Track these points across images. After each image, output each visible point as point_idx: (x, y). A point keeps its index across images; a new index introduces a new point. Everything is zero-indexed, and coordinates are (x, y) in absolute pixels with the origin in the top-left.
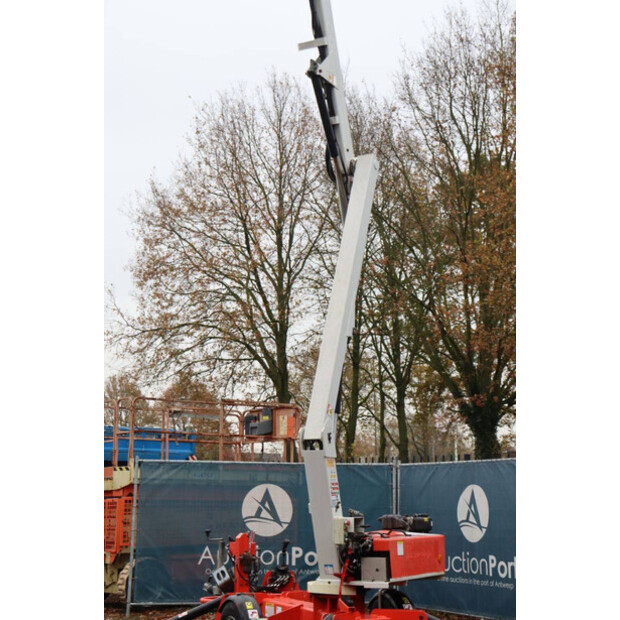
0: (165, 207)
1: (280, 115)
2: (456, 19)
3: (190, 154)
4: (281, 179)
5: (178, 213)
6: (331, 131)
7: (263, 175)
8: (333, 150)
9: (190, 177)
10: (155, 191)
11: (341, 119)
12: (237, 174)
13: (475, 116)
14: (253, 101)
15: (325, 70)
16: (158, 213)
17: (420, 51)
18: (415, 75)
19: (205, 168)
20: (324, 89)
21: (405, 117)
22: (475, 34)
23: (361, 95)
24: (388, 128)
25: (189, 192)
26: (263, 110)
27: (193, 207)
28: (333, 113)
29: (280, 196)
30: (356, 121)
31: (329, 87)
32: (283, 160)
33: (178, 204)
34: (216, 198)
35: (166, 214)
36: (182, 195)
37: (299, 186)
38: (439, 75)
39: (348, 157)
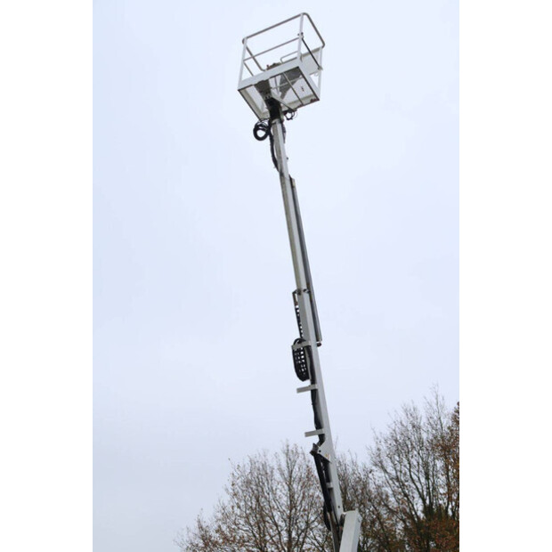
0: (207, 540)
1: (291, 472)
2: (411, 413)
3: (227, 499)
4: (291, 520)
5: (215, 544)
6: (327, 492)
7: (277, 515)
8: (328, 505)
9: (226, 516)
10: (201, 527)
11: (335, 484)
12: (260, 515)
13: (427, 478)
14: (272, 463)
15: (323, 451)
16: (201, 544)
17: (387, 433)
18: (384, 447)
19: (238, 511)
20: (322, 463)
21: (378, 477)
22: (423, 422)
23: (348, 461)
24: (365, 486)
25: (224, 528)
26: (280, 469)
27: (226, 539)
28: (329, 480)
29: (289, 533)
30: (343, 478)
31: (326, 462)
32: (292, 506)
33: (216, 536)
34: (243, 532)
35: (206, 545)
36: (219, 530)
37: (303, 526)
38: (400, 448)
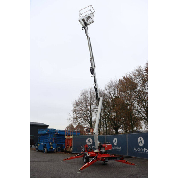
0: (77, 103)
1: (91, 92)
2: (111, 81)
3: (80, 96)
4: (91, 100)
5: (78, 104)
6: (97, 94)
7: (88, 99)
8: (97, 96)
9: (80, 99)
10: (76, 101)
11: (98, 93)
12: (85, 99)
13: (114, 92)
14: (87, 90)
15: (96, 87)
16: (76, 104)
17: (107, 84)
18: (107, 87)
19: (82, 98)
20: (96, 89)
21: (106, 92)
22: (113, 82)
23: (100, 89)
24: (104, 93)
25: (80, 101)
26: (89, 91)
27: (80, 103)
28: (97, 92)
29: (91, 101)
30: (100, 92)
31: (97, 89)
32: (91, 97)
33: (78, 102)
34: (83, 102)
35: (77, 104)
36: (79, 101)
37: (93, 100)
38: (110, 87)
39: (99, 97)
